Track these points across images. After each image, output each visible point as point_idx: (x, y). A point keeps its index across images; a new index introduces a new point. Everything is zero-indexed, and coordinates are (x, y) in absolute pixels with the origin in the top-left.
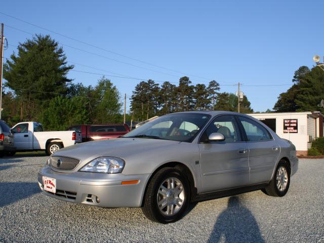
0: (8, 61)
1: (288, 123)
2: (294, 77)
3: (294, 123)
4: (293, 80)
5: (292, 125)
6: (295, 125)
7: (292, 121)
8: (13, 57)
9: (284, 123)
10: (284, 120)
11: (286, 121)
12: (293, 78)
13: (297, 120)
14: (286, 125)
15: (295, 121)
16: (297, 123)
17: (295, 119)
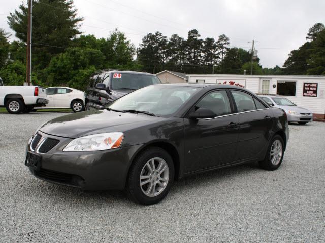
0: (16, 12)
1: (308, 87)
2: (309, 35)
3: (314, 87)
4: (307, 38)
5: (312, 89)
6: (315, 89)
7: (312, 85)
8: (22, 7)
9: (304, 87)
10: (304, 83)
11: (306, 85)
12: (307, 36)
13: (317, 84)
14: (306, 88)
15: (315, 85)
16: (317, 87)
17: (315, 84)
